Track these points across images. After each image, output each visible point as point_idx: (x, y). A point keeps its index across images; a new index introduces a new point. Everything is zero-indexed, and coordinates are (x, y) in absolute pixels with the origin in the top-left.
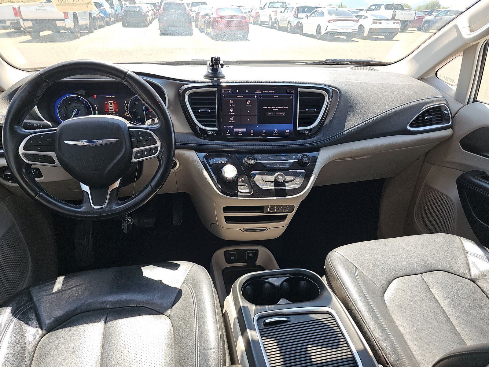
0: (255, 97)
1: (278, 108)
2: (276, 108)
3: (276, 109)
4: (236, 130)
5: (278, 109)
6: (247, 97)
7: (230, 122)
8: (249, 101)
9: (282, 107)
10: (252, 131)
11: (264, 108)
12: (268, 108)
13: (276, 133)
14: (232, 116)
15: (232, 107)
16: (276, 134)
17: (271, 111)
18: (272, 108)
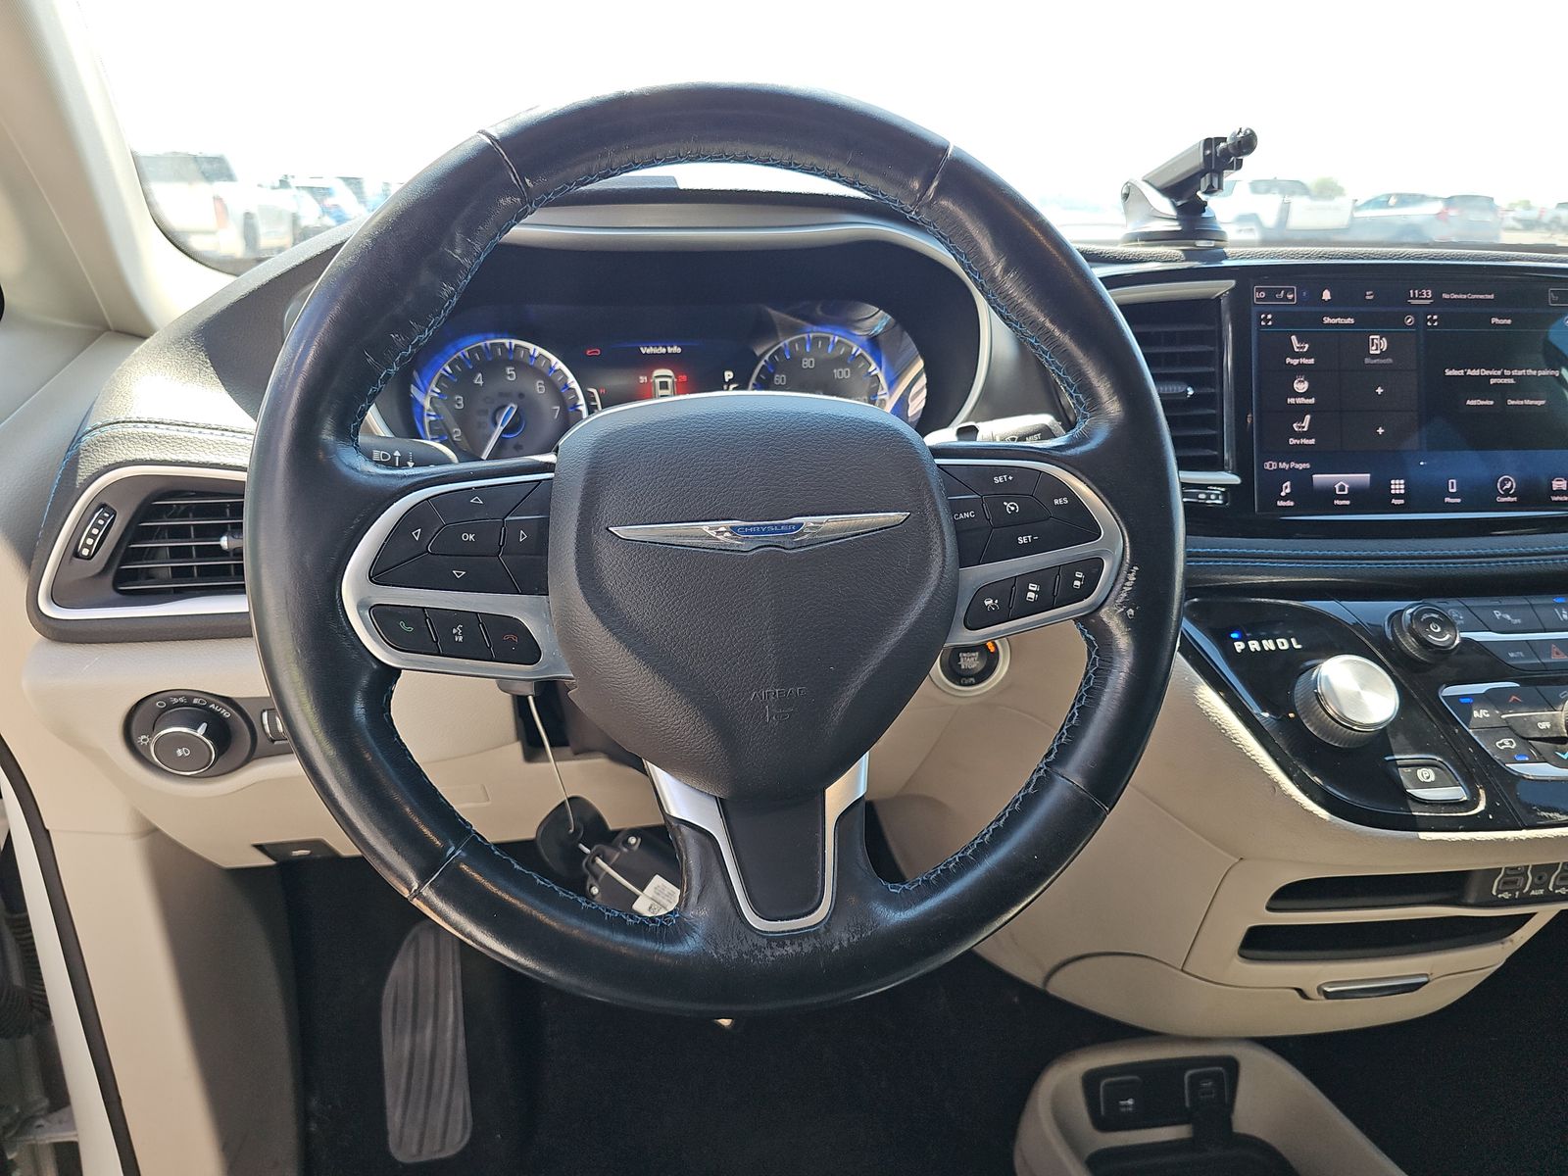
0: (1410, 320)
1: (1515, 373)
2: (1503, 376)
3: (1506, 381)
4: (1319, 478)
5: (1512, 381)
6: (1370, 322)
7: (1292, 441)
8: (1378, 344)
9: (1530, 372)
10: (1398, 486)
11: (1448, 373)
12: (1469, 372)
13: (1507, 493)
14: (1300, 412)
15: (1301, 370)
16: (1509, 499)
17: (1481, 386)
18: (1487, 373)
